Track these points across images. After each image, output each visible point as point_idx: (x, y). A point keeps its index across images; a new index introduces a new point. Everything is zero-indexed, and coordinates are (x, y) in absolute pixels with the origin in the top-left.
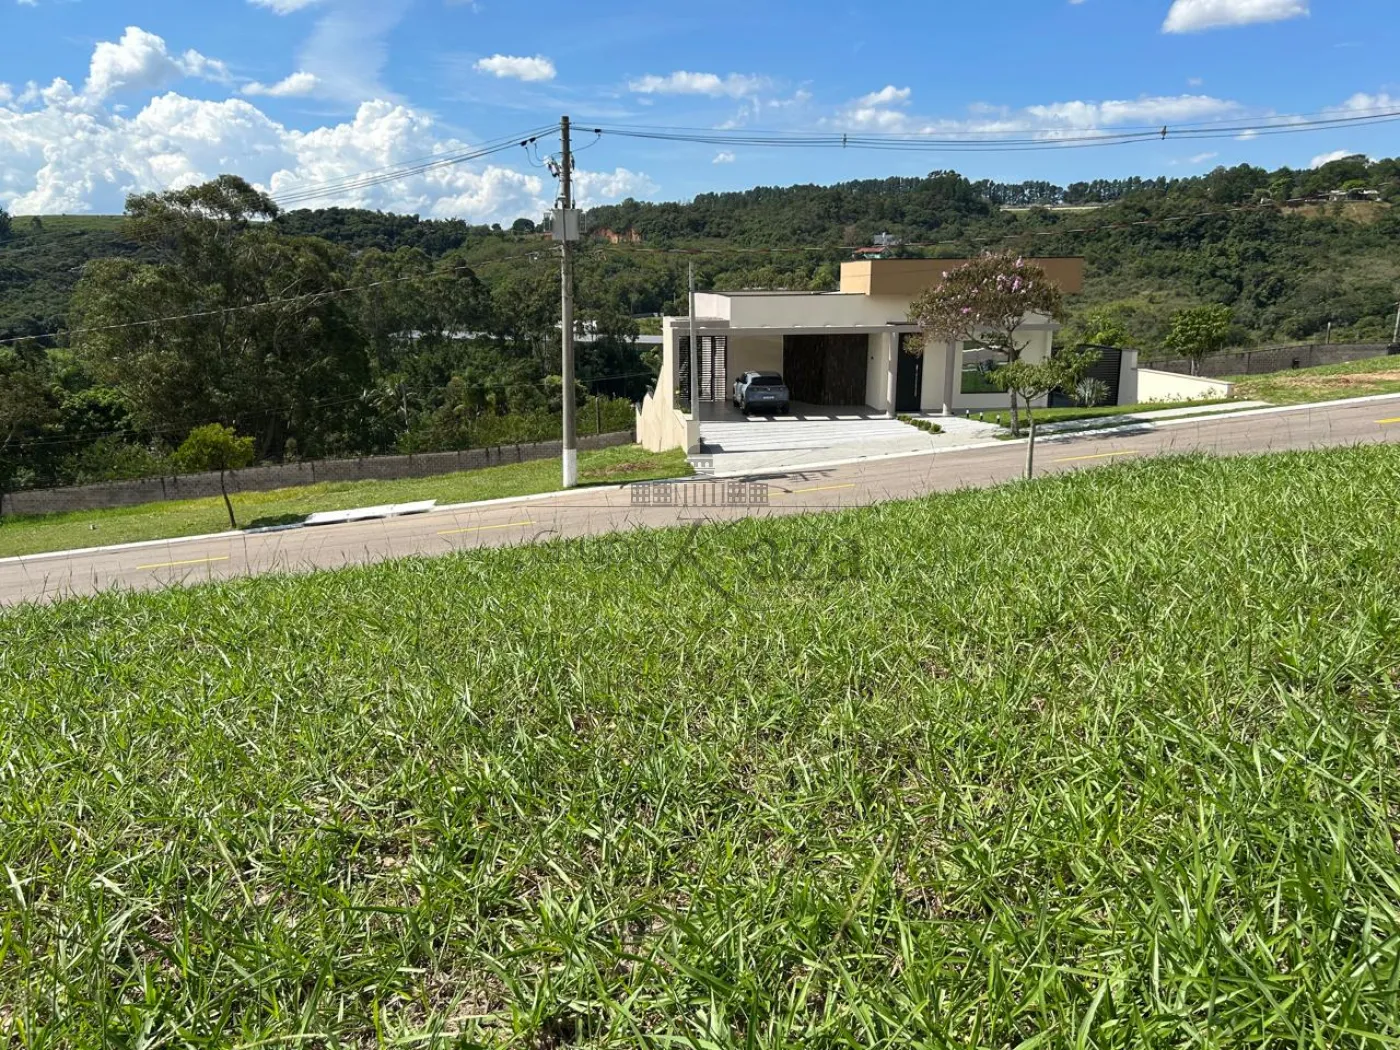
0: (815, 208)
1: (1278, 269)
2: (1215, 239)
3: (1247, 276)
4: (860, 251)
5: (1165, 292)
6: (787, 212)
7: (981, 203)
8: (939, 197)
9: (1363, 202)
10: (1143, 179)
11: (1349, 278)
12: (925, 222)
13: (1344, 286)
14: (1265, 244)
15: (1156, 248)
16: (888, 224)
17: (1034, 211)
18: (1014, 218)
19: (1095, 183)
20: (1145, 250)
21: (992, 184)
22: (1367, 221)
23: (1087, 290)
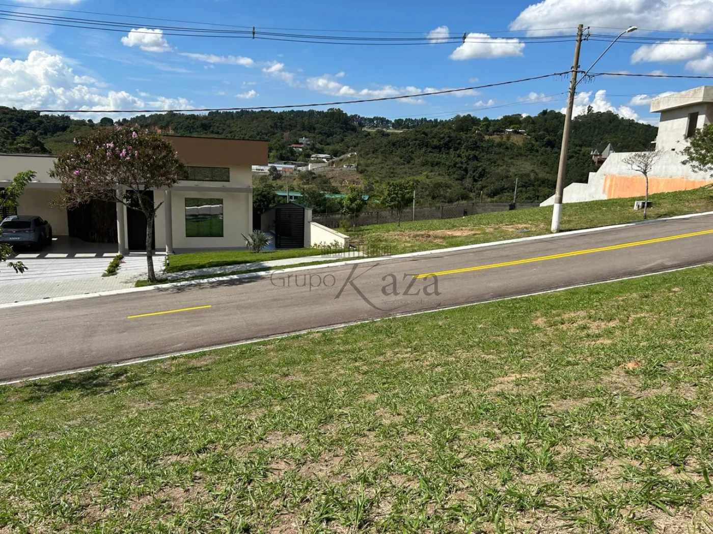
0: (270, 122)
1: (484, 164)
2: (456, 149)
3: (470, 167)
4: (292, 146)
5: (433, 173)
6: (255, 123)
7: (352, 125)
8: (332, 121)
9: (519, 135)
10: (428, 119)
11: (513, 170)
12: (325, 133)
13: (510, 174)
14: (477, 152)
15: (430, 152)
16: (307, 133)
17: (378, 131)
18: (369, 134)
19: (406, 119)
20: (425, 153)
21: (359, 117)
22: (521, 144)
23: (398, 171)
